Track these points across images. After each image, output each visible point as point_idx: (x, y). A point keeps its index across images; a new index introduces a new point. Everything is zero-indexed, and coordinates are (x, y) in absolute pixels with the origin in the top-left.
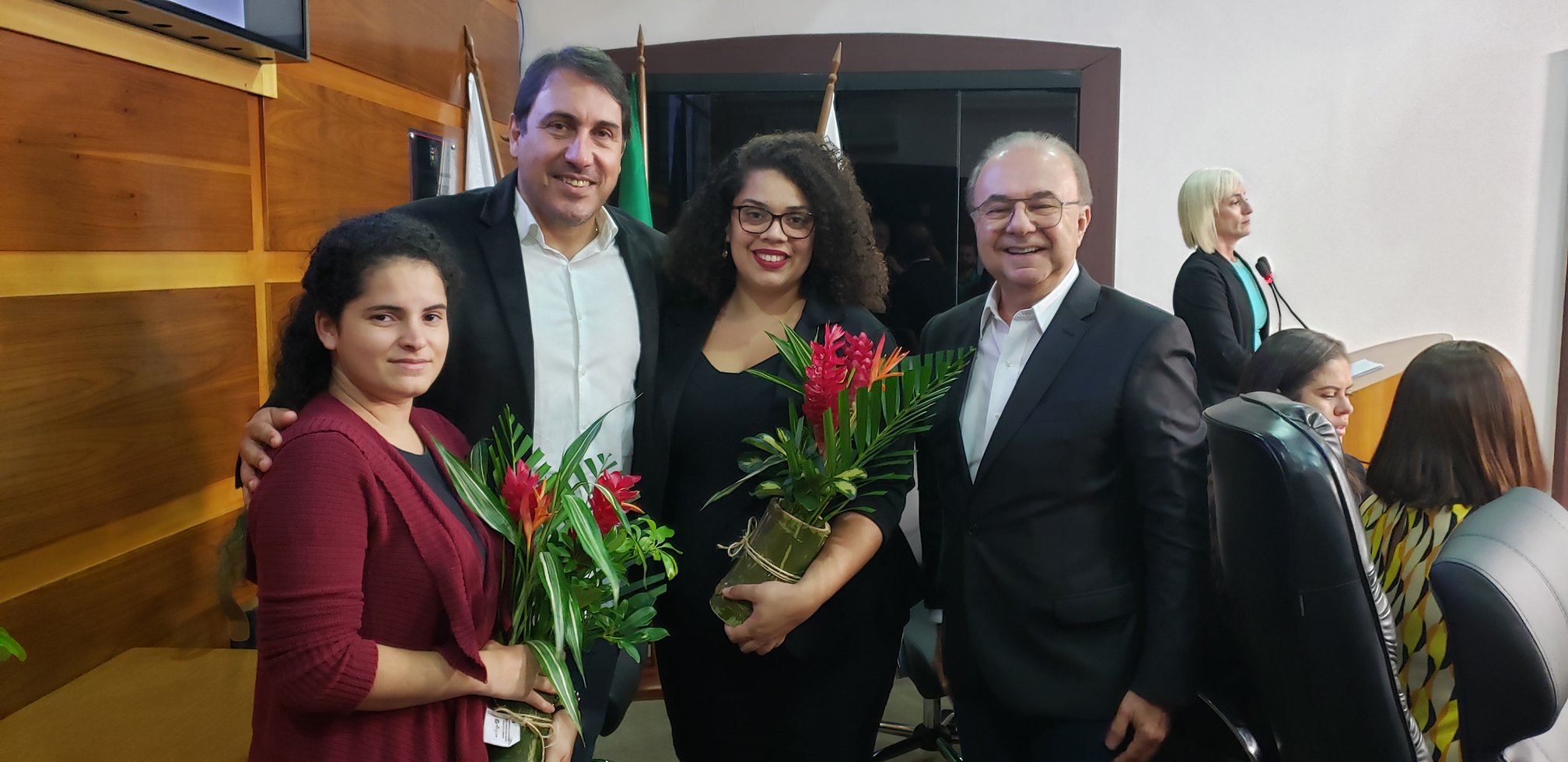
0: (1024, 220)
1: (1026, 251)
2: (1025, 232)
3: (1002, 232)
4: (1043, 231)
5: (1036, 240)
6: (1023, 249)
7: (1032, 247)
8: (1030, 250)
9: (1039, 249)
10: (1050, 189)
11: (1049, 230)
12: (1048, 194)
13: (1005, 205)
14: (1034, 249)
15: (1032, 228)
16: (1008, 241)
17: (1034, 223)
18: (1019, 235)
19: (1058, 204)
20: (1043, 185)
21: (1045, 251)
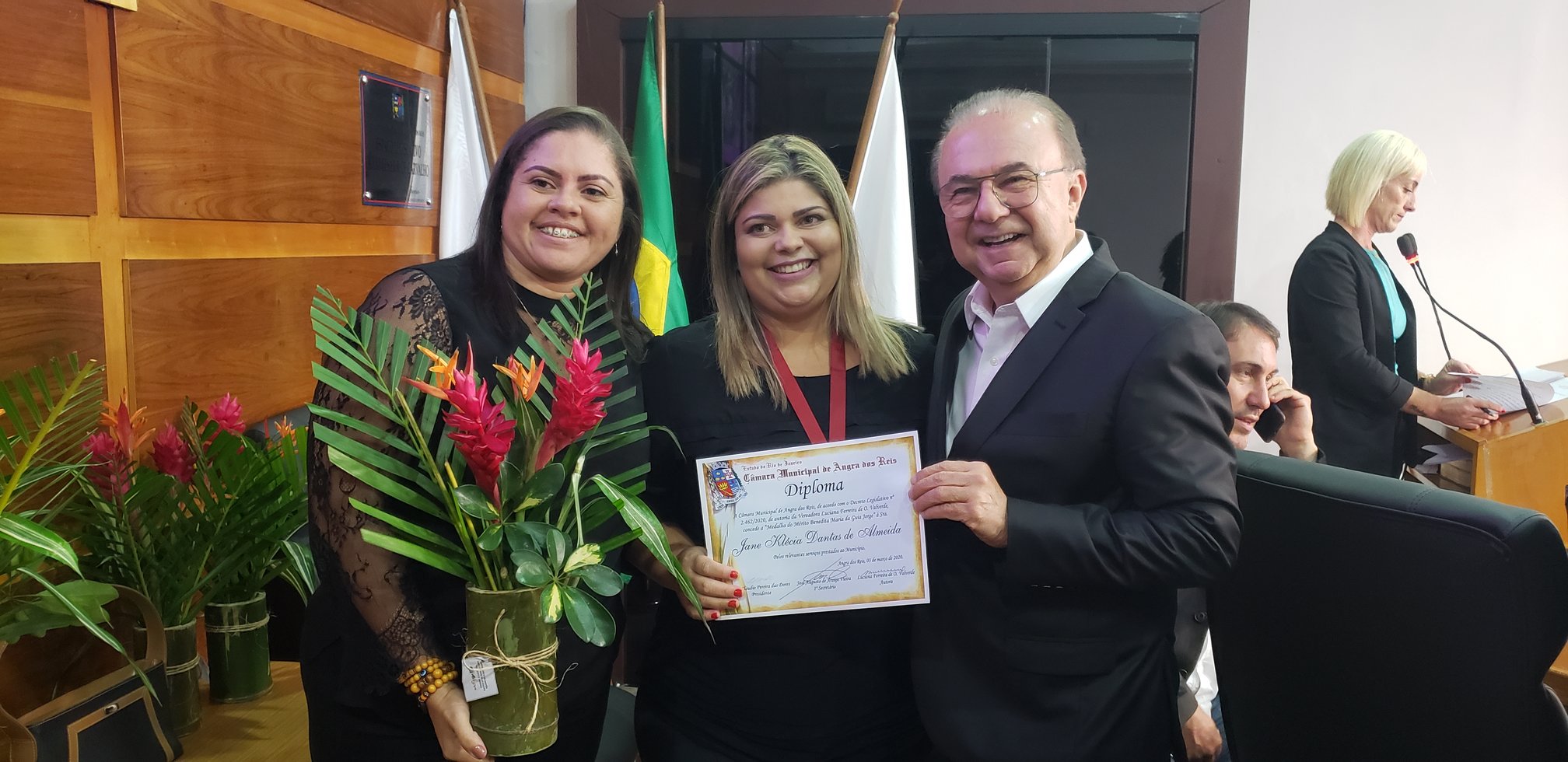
0: (994, 203)
1: (1002, 239)
2: (996, 218)
3: (971, 218)
4: (1018, 211)
5: (1013, 225)
6: (998, 237)
7: (1008, 234)
8: (1007, 237)
9: (1017, 237)
10: (1022, 160)
11: (1023, 210)
12: (1020, 165)
13: (971, 187)
14: (1011, 236)
15: (1005, 211)
16: (979, 231)
17: (1006, 204)
18: (990, 223)
19: (1034, 178)
20: (1014, 158)
21: (1024, 239)
